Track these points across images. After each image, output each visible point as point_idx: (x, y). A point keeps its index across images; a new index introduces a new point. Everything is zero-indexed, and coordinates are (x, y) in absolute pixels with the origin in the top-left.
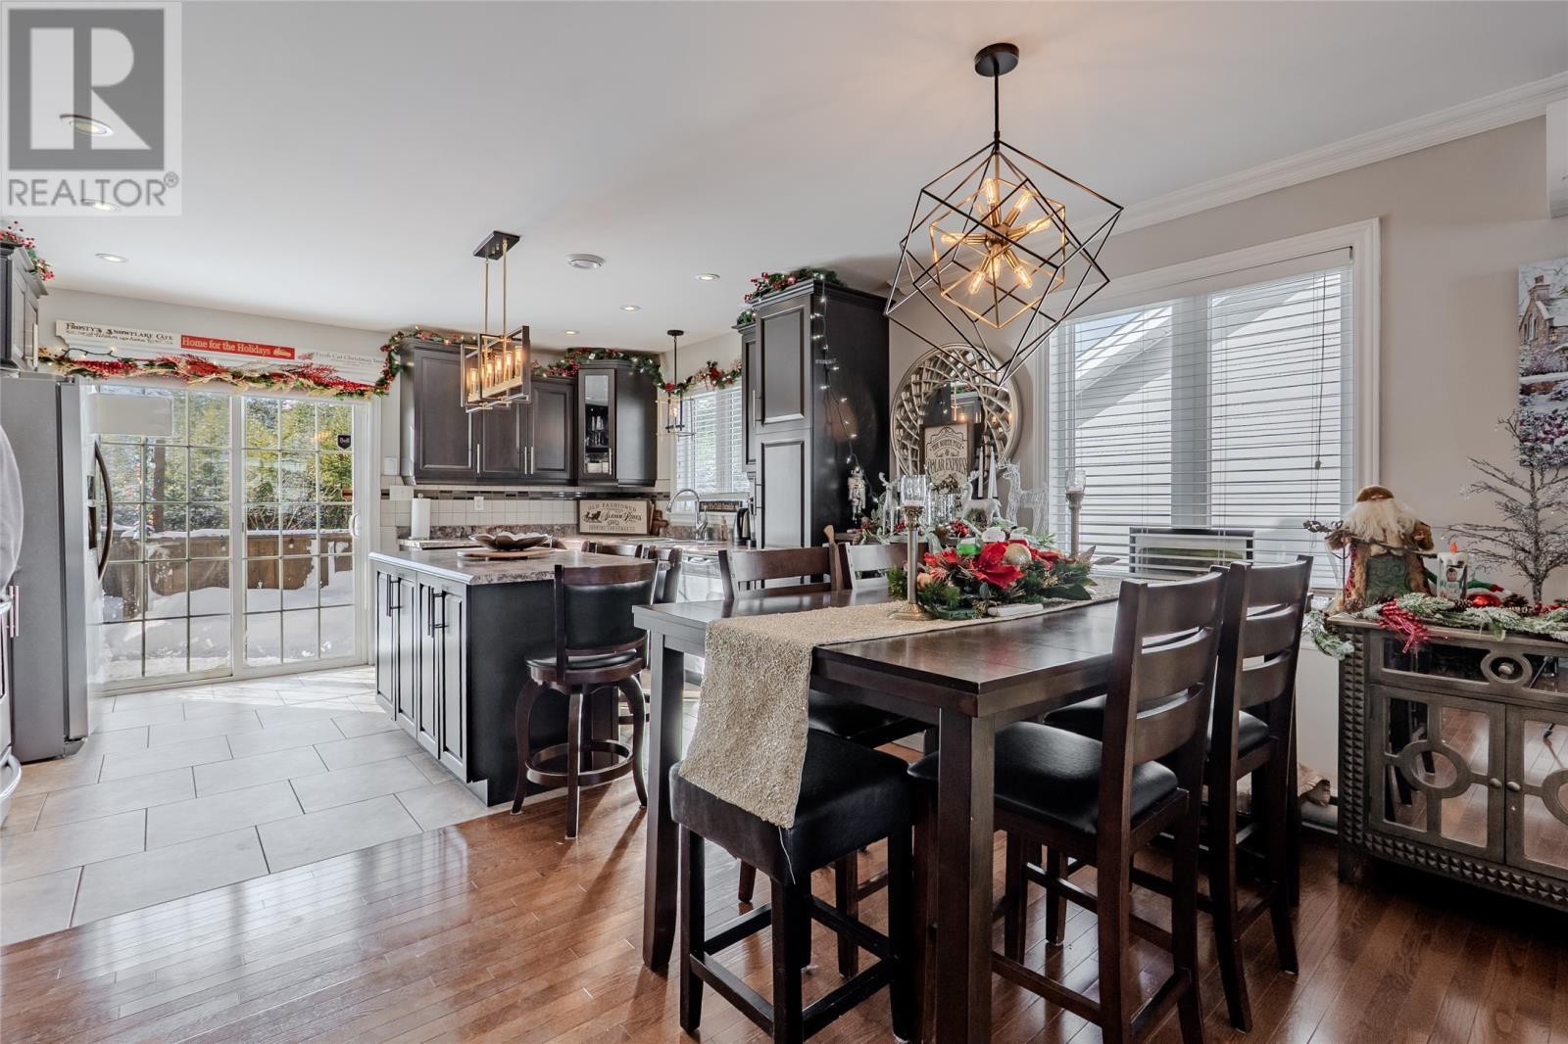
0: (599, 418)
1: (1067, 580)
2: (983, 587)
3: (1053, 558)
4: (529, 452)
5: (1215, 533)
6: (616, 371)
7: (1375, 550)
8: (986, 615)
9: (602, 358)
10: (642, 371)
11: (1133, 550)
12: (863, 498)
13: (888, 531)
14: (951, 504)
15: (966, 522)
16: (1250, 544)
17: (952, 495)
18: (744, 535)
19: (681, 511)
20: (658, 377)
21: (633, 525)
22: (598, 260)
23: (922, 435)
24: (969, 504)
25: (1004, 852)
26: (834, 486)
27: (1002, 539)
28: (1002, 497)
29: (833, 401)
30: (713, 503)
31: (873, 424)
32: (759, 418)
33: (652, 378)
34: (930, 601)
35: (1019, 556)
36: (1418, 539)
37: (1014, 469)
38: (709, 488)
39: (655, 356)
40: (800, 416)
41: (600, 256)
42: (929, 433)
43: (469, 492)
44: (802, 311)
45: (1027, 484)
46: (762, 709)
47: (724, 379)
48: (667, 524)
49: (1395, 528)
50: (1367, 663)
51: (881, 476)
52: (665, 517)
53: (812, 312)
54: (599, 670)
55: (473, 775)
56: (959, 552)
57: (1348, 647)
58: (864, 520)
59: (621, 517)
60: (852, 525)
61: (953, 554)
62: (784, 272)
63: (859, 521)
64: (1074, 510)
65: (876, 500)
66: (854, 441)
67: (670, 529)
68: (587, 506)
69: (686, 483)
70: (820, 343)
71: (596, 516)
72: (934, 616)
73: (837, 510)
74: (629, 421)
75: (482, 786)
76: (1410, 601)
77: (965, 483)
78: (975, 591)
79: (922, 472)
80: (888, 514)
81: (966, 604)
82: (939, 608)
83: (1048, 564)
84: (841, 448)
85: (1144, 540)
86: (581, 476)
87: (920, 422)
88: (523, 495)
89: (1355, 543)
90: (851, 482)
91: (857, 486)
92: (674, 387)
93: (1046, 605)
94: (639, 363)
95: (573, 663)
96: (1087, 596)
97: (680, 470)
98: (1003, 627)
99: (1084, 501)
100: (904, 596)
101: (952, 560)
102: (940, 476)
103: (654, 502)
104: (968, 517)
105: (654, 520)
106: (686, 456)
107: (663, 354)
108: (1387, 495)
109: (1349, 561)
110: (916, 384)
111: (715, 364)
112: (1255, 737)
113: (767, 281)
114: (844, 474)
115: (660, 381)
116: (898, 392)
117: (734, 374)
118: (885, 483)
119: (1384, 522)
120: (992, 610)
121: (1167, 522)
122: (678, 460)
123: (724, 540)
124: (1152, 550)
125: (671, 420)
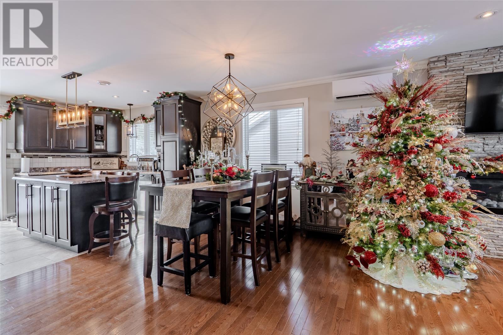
0: (100, 130)
1: (246, 175)
2: (228, 177)
3: (243, 171)
4: (72, 142)
5: (279, 165)
6: (107, 115)
7: (307, 167)
8: (228, 183)
9: (101, 110)
10: (116, 115)
11: (262, 169)
12: (194, 157)
13: (201, 166)
14: (218, 159)
15: (222, 163)
16: (286, 167)
17: (218, 156)
18: (156, 168)
19: (132, 161)
20: (123, 118)
21: (113, 166)
22: (109, 83)
23: (210, 140)
24: (223, 158)
25: (233, 242)
26: (185, 154)
27: (232, 166)
28: (231, 156)
29: (185, 130)
30: (144, 159)
31: (196, 137)
32: (162, 134)
33: (120, 118)
34: (216, 180)
35: (236, 170)
36: (314, 165)
37: (234, 149)
38: (142, 154)
39: (121, 111)
40: (175, 134)
41: (109, 82)
42: (212, 139)
43: (45, 155)
44: (176, 104)
45: (237, 153)
46: (180, 205)
47: (147, 120)
48: (126, 166)
49: (310, 163)
50: (305, 191)
51: (199, 151)
52: (125, 163)
53: (179, 104)
54: (118, 207)
55: (72, 244)
56: (222, 169)
57: (301, 187)
58: (194, 163)
59: (108, 163)
60: (191, 165)
61: (221, 170)
62: (170, 92)
63: (193, 163)
64: (248, 160)
65: (197, 157)
66: (191, 141)
67: (127, 167)
68: (94, 160)
69: (133, 152)
70: (181, 113)
71: (98, 163)
72: (217, 184)
73: (186, 160)
74: (111, 132)
75: (76, 247)
76: (312, 177)
77: (222, 153)
78: (226, 178)
79: (210, 150)
80: (201, 161)
81: (224, 181)
82: (218, 182)
83: (242, 172)
84: (187, 143)
85: (264, 167)
86: (93, 150)
87: (209, 136)
88: (68, 156)
89: (303, 166)
90: (190, 152)
91: (192, 154)
92: (129, 122)
93: (241, 181)
94: (115, 113)
95: (111, 205)
96: (250, 179)
97: (131, 148)
98: (232, 185)
99: (250, 158)
100: (210, 180)
101: (220, 171)
102: (216, 151)
103: (121, 159)
104: (223, 162)
105: (121, 164)
106: (133, 144)
107: (124, 110)
108: (309, 156)
109: (302, 170)
110: (208, 126)
111: (144, 115)
112: (282, 205)
113: (165, 94)
114: (188, 150)
115: (123, 119)
116: (203, 128)
117: (151, 119)
118: (200, 153)
119: (308, 162)
120: (229, 182)
121: (269, 162)
122: (130, 145)
123: (148, 170)
124: (266, 169)
125: (129, 132)
